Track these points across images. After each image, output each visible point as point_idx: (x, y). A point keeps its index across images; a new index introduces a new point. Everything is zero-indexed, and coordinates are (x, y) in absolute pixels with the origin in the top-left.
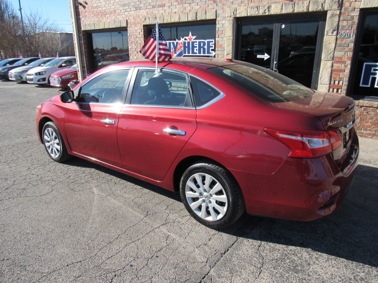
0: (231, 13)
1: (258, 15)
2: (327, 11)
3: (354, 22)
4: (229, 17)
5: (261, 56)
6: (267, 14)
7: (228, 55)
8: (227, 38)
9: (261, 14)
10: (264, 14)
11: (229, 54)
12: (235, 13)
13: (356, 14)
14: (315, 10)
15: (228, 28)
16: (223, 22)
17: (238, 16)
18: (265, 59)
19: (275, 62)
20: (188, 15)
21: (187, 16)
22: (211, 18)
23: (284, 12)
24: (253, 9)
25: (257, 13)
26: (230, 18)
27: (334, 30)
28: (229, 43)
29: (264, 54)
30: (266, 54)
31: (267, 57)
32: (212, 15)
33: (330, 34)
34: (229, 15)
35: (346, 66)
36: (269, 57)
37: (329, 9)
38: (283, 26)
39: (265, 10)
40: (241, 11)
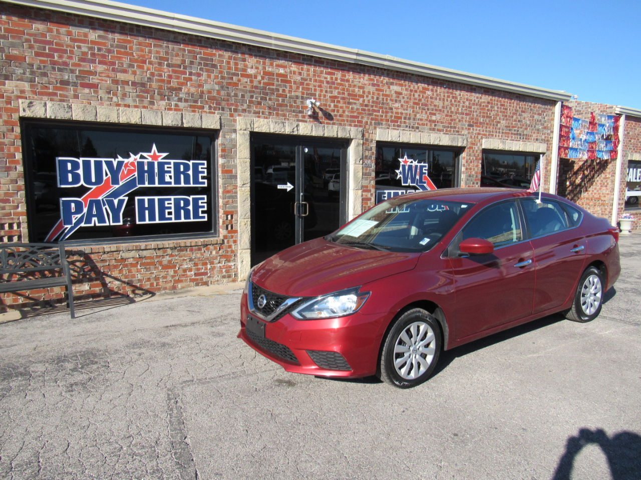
0: (246, 125)
1: (284, 133)
2: (352, 139)
3: (373, 153)
4: (244, 130)
5: (283, 186)
6: (295, 133)
7: (244, 186)
8: (242, 160)
9: (289, 133)
10: (292, 133)
11: (245, 184)
12: (252, 125)
13: (374, 145)
14: (343, 137)
15: (242, 146)
16: (231, 136)
17: (256, 130)
18: (288, 190)
19: (301, 194)
20: (162, 116)
21: (160, 117)
22: (212, 127)
23: (314, 134)
24: (279, 124)
25: (283, 130)
26: (245, 132)
27: (361, 159)
28: (245, 168)
29: (286, 184)
30: (288, 183)
31: (290, 187)
32: (214, 122)
33: (358, 163)
34: (244, 127)
35: (372, 195)
36: (292, 187)
37: (355, 137)
38: (306, 150)
39: (294, 129)
40: (261, 124)
